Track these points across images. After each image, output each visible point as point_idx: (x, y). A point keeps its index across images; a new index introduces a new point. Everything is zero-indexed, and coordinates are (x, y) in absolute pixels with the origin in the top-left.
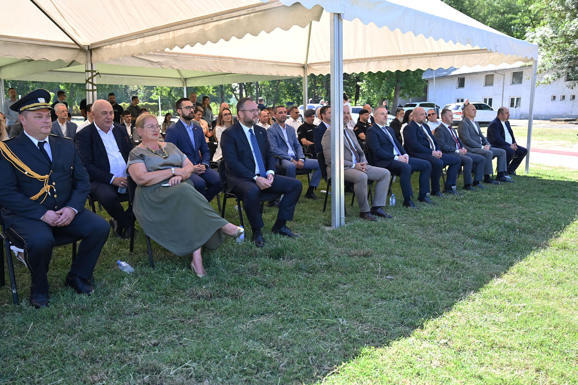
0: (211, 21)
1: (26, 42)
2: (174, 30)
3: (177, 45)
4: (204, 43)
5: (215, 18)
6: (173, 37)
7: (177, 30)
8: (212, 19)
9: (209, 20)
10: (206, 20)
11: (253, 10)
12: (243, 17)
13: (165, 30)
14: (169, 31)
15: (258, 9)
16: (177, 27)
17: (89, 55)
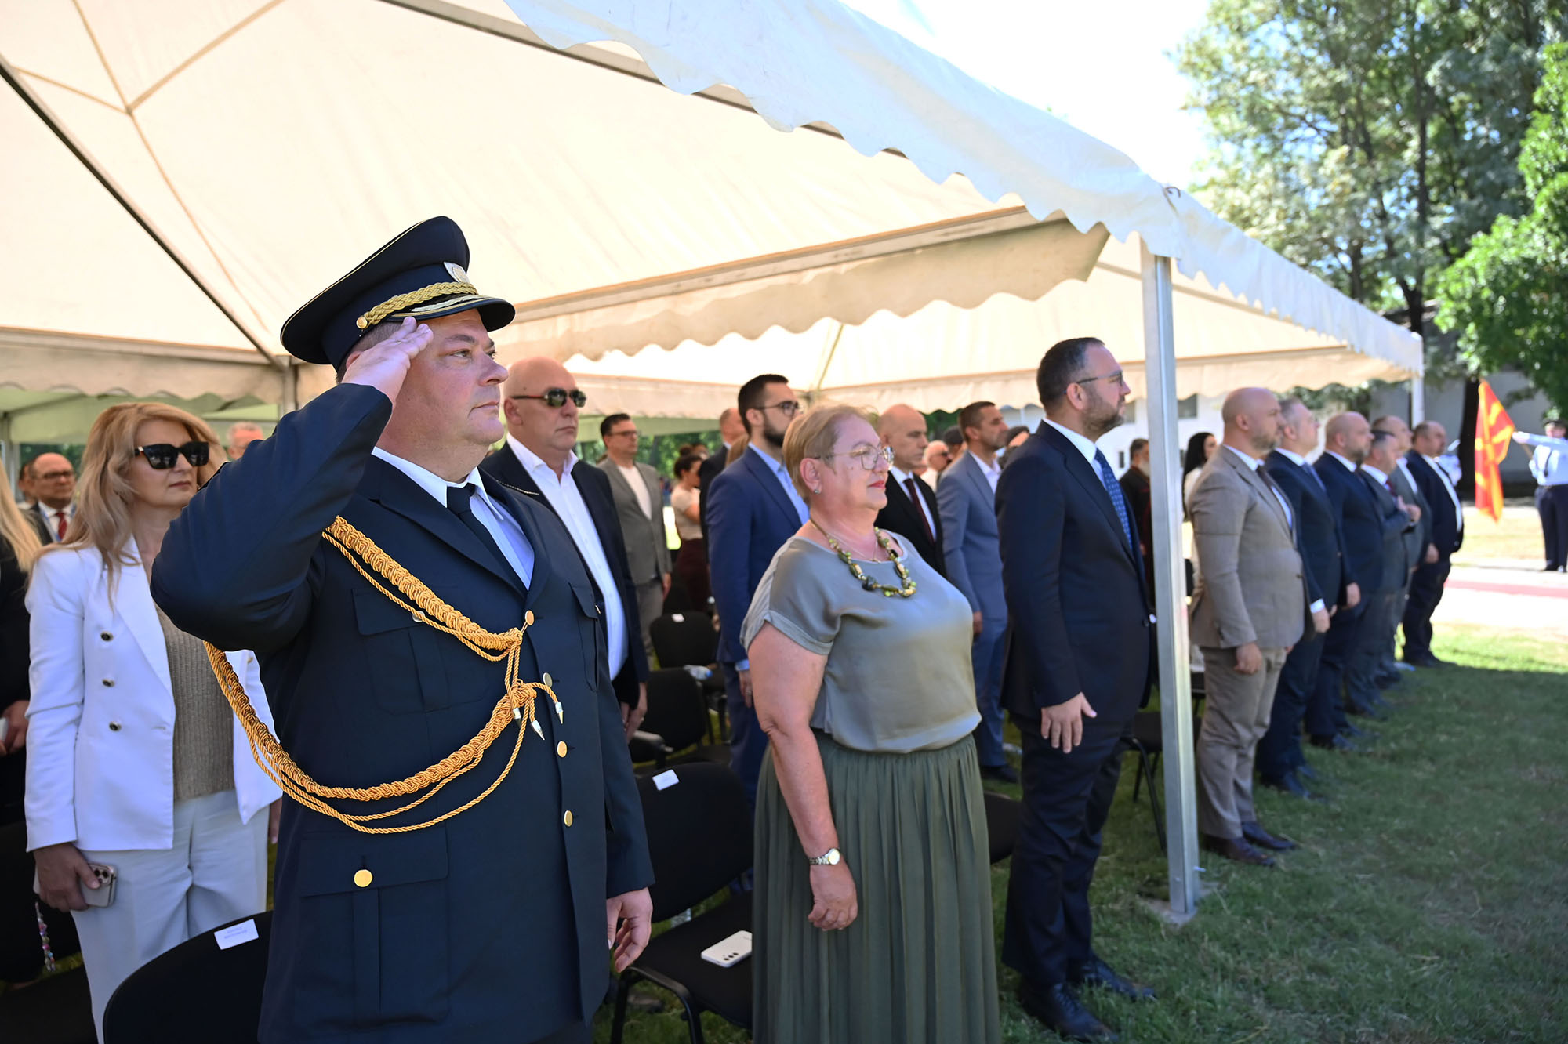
0: (704, 284)
1: (115, 347)
2: (571, 313)
3: (580, 351)
4: (670, 346)
5: (719, 278)
6: (569, 332)
7: (583, 311)
8: (708, 280)
9: (696, 282)
10: (686, 284)
11: (853, 253)
12: (810, 275)
13: (544, 311)
14: (554, 316)
15: (869, 249)
16: (587, 303)
17: (290, 380)
